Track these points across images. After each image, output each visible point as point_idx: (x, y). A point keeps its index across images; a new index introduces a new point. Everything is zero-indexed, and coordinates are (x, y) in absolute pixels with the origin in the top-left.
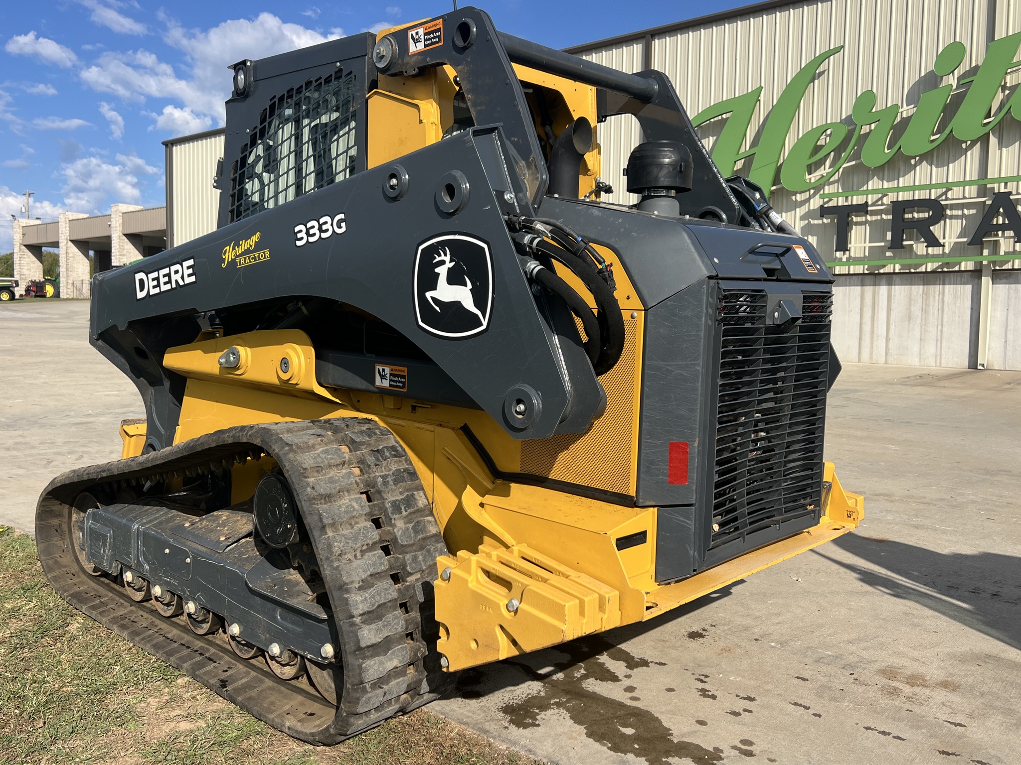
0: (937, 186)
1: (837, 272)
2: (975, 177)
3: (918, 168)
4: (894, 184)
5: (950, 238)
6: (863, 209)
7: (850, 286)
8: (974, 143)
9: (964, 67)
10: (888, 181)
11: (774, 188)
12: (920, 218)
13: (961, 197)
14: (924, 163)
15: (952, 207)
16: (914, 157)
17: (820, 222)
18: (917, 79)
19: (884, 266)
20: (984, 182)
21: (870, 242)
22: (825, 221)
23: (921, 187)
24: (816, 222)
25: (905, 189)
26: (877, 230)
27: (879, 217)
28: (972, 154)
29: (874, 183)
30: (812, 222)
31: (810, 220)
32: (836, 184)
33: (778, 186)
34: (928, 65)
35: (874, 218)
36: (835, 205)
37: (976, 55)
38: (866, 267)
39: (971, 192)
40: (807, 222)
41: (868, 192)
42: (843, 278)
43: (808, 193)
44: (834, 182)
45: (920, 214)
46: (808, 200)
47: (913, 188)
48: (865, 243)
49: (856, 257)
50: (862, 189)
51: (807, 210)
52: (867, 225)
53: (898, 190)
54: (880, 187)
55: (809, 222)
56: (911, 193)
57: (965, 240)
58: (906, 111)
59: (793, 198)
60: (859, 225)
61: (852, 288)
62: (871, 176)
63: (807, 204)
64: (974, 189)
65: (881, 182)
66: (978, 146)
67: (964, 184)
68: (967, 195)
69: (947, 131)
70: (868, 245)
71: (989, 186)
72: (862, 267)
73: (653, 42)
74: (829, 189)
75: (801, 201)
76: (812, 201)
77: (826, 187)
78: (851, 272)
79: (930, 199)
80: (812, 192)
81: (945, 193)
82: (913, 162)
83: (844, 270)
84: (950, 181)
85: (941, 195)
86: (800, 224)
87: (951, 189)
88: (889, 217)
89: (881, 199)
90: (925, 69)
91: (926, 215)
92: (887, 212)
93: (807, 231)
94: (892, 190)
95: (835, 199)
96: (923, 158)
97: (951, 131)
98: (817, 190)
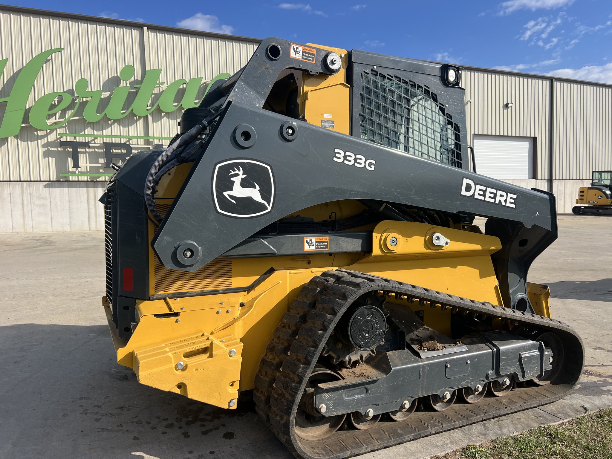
0: (124, 137)
1: (71, 180)
2: (142, 135)
3: (113, 126)
4: (100, 133)
6: (86, 145)
7: (79, 188)
8: (140, 118)
10: (97, 131)
11: (23, 125)
12: (117, 152)
13: (137, 144)
14: (116, 124)
15: (133, 148)
16: (110, 120)
17: (56, 149)
18: (107, 79)
19: (99, 177)
20: (148, 138)
21: (90, 164)
22: (59, 149)
23: (116, 137)
24: (53, 149)
25: (107, 136)
26: (94, 157)
27: (93, 150)
28: (139, 123)
29: (89, 131)
30: (50, 149)
31: (49, 148)
32: (64, 129)
33: (26, 125)
34: (113, 73)
35: (91, 150)
36: (65, 140)
37: (138, 75)
38: (89, 177)
39: (141, 142)
40: (46, 149)
41: (85, 136)
42: (75, 183)
43: (45, 131)
44: (62, 128)
45: (117, 150)
46: (46, 136)
47: (112, 136)
48: (87, 163)
49: (82, 172)
50: (81, 133)
51: (46, 141)
52: (87, 154)
53: (103, 136)
54: (93, 134)
56: (110, 139)
59: (36, 133)
60: (83, 153)
61: (81, 189)
62: (86, 127)
63: (46, 138)
65: (92, 131)
66: (142, 120)
68: (139, 143)
69: (130, 110)
70: (88, 165)
71: (150, 140)
72: (86, 177)
74: (60, 131)
75: (41, 136)
76: (49, 136)
77: (58, 130)
78: (80, 180)
79: (121, 143)
80: (48, 131)
81: (129, 141)
82: (110, 122)
83: (75, 178)
84: (130, 135)
85: (127, 141)
86: (42, 150)
87: (131, 139)
88: (99, 151)
89: (94, 140)
90: (111, 74)
91: (120, 151)
92: (98, 148)
93: (47, 154)
94: (100, 136)
95: (65, 137)
96: (115, 121)
97: (132, 110)
98: (52, 131)
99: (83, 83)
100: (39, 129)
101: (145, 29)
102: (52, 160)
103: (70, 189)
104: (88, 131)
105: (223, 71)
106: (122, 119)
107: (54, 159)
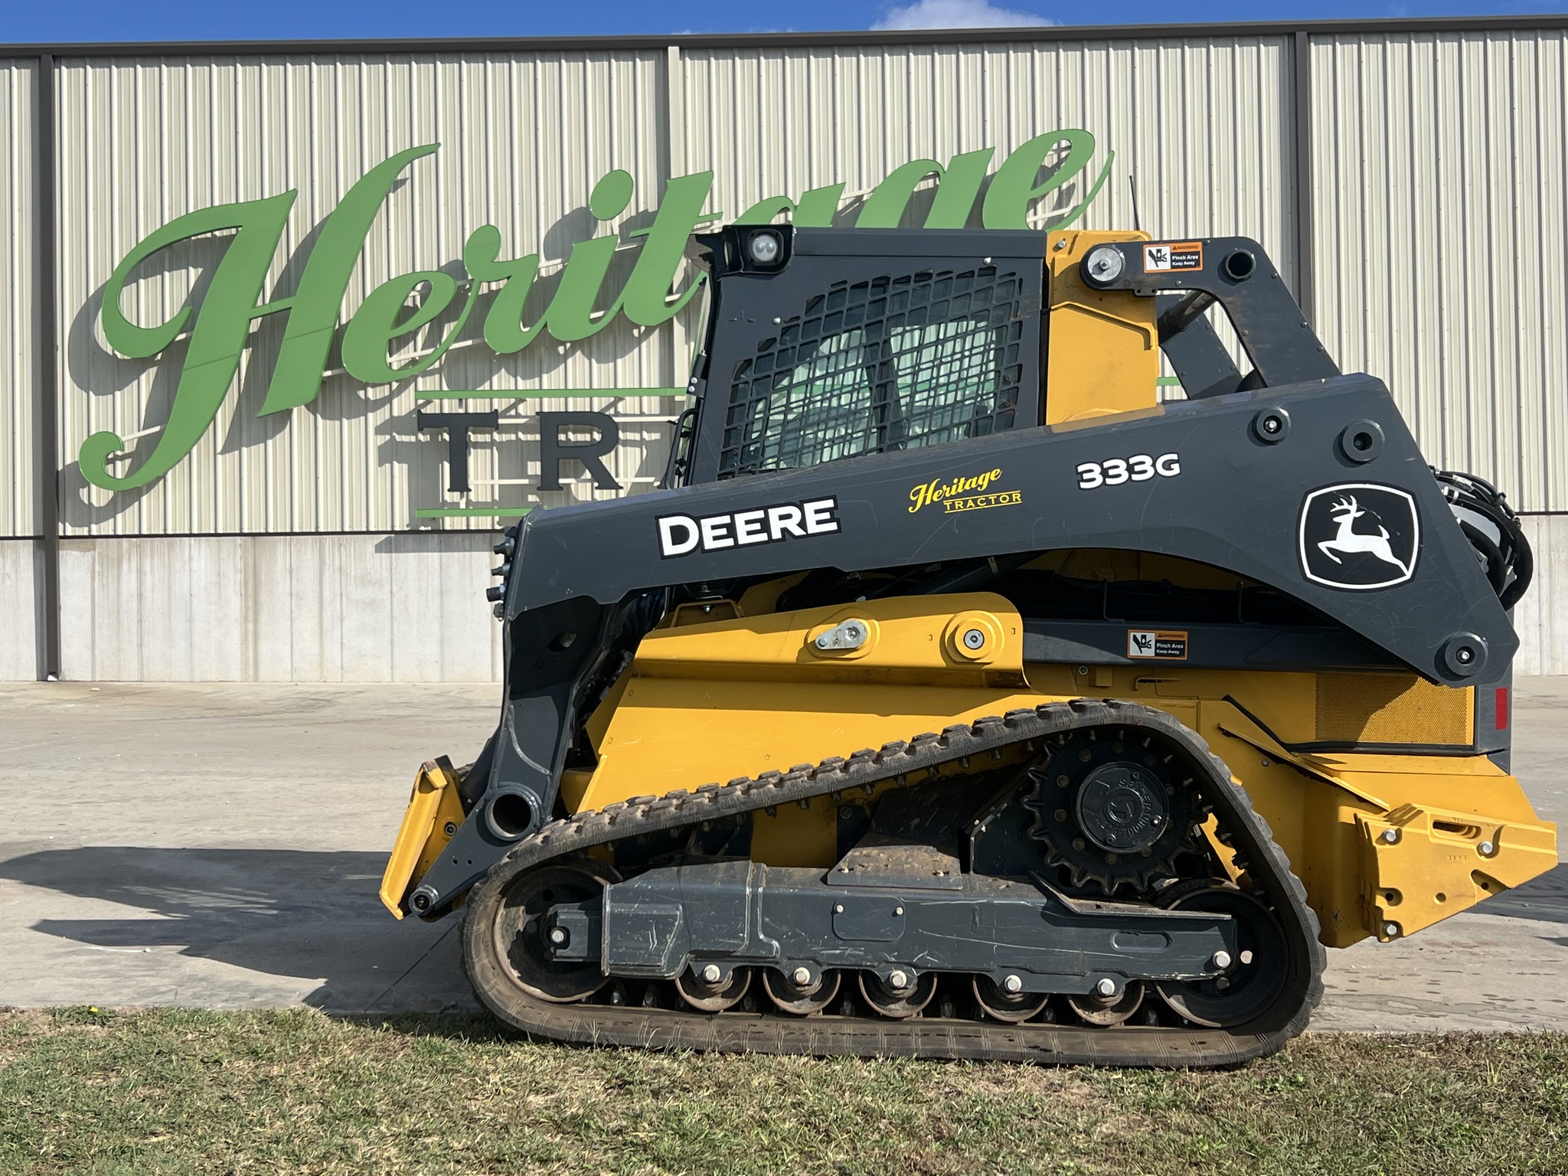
0: (601, 393)
1: (448, 527)
2: (655, 383)
3: (570, 361)
4: (532, 384)
5: (626, 476)
6: (488, 421)
7: (471, 551)
8: (650, 330)
9: (630, 212)
10: (523, 378)
11: (328, 373)
12: (577, 442)
13: (638, 412)
14: (579, 353)
15: (628, 427)
16: (563, 343)
17: (413, 439)
18: (559, 217)
20: (669, 392)
21: (500, 478)
22: (421, 437)
23: (577, 393)
24: (405, 438)
25: (553, 393)
26: (512, 459)
27: (513, 437)
28: (648, 347)
29: (502, 380)
30: (398, 438)
31: (394, 434)
32: (437, 376)
33: (337, 371)
34: (576, 200)
35: (505, 437)
36: (438, 411)
37: (646, 198)
38: (497, 519)
39: (652, 404)
40: (388, 437)
41: (491, 394)
42: (459, 537)
43: (387, 387)
44: (432, 373)
45: (579, 435)
46: (388, 400)
47: (565, 393)
48: (492, 478)
49: (478, 503)
50: (481, 388)
51: (388, 417)
52: (495, 448)
53: (541, 393)
54: (512, 387)
55: (393, 438)
56: (562, 400)
57: (649, 480)
58: (548, 267)
59: (361, 394)
60: (481, 448)
61: (475, 554)
62: (495, 368)
63: (387, 407)
64: (655, 401)
65: (512, 379)
66: (656, 335)
67: (640, 392)
68: (645, 410)
69: (615, 308)
70: (497, 482)
72: (489, 518)
73: (57, 71)
74: (425, 383)
75: (376, 401)
76: (395, 401)
77: (420, 380)
78: (472, 528)
79: (591, 412)
80: (395, 385)
81: (614, 404)
82: (561, 350)
83: (459, 523)
84: (620, 386)
85: (608, 407)
86: (376, 441)
87: (622, 399)
88: (530, 437)
89: (514, 406)
90: (571, 203)
91: (587, 437)
92: (524, 427)
93: (389, 454)
94: (532, 393)
95: (437, 402)
96: (577, 345)
97: (622, 308)
98: (404, 384)
99: (487, 238)
100: (370, 381)
101: (673, 51)
102: (401, 470)
103: (444, 554)
104: (500, 380)
105: (921, 151)
106: (598, 334)
107: (405, 466)
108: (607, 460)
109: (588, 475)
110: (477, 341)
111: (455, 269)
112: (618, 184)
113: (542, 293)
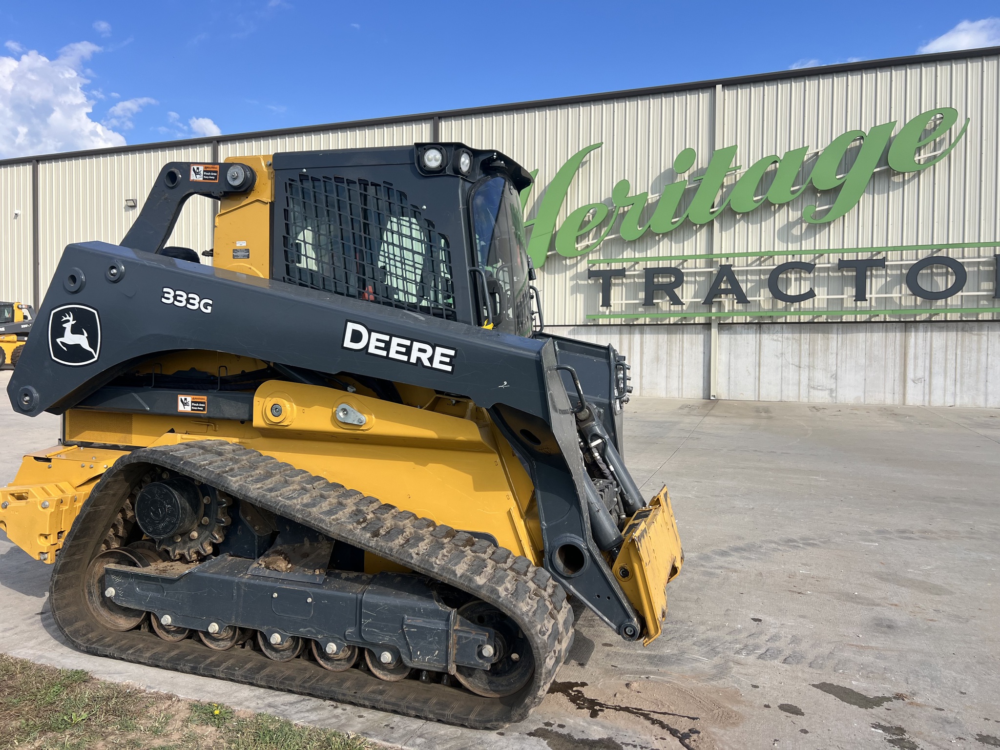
0: (676, 258)
1: (600, 323)
2: (704, 252)
3: (661, 243)
4: (643, 255)
5: (687, 298)
6: (621, 273)
7: (611, 334)
8: (702, 226)
9: (694, 168)
10: (639, 252)
11: (549, 253)
12: (663, 282)
13: (694, 267)
14: (666, 240)
15: (688, 274)
16: (658, 235)
17: (586, 282)
18: (659, 174)
19: (637, 319)
20: (711, 256)
21: (626, 300)
22: (590, 281)
23: (664, 258)
24: (583, 282)
25: (652, 259)
26: (632, 291)
28: (700, 235)
29: (628, 254)
30: (579, 282)
31: (578, 280)
32: (598, 253)
33: (553, 252)
34: (667, 164)
36: (598, 269)
37: (702, 160)
38: (623, 319)
39: (701, 263)
40: (575, 282)
41: (623, 260)
42: (606, 328)
43: (575, 259)
44: (596, 251)
45: (664, 279)
46: (576, 265)
47: (658, 259)
48: (622, 300)
49: (615, 312)
50: (618, 258)
51: (575, 272)
52: (624, 286)
53: (646, 259)
54: (633, 257)
55: (577, 282)
56: (657, 262)
57: (699, 300)
58: (652, 198)
59: (564, 262)
60: (617, 286)
62: (625, 248)
63: (575, 268)
64: (703, 261)
65: (633, 253)
66: (705, 228)
67: (695, 257)
68: (698, 266)
69: (685, 216)
70: (624, 302)
71: (714, 259)
72: (620, 319)
73: (440, 123)
74: (592, 257)
75: (570, 265)
76: (579, 265)
77: (590, 255)
78: (612, 323)
79: (671, 267)
80: (579, 258)
81: (682, 263)
82: (657, 238)
83: (605, 321)
84: (685, 254)
85: (679, 265)
86: (570, 284)
87: (686, 261)
88: (641, 280)
89: (634, 266)
90: (665, 166)
91: (668, 280)
92: (639, 276)
93: (576, 289)
94: (642, 259)
95: (598, 265)
96: (665, 235)
97: (688, 216)
98: (583, 256)
99: (624, 185)
100: (568, 256)
101: (719, 87)
102: (580, 297)
103: (598, 336)
104: (627, 253)
106: (675, 229)
107: (582, 295)
108: (677, 291)
109: (668, 298)
110: (617, 235)
111: (609, 202)
112: (688, 155)
113: (648, 211)
